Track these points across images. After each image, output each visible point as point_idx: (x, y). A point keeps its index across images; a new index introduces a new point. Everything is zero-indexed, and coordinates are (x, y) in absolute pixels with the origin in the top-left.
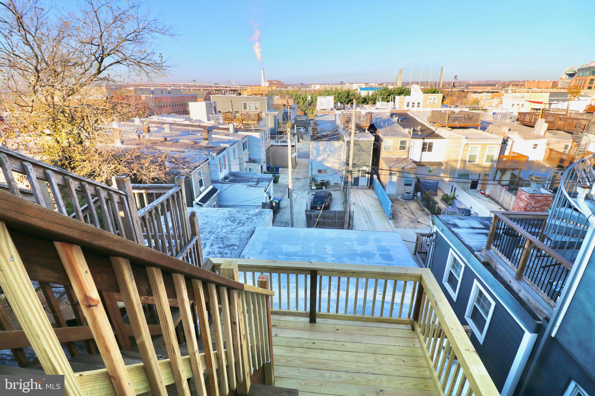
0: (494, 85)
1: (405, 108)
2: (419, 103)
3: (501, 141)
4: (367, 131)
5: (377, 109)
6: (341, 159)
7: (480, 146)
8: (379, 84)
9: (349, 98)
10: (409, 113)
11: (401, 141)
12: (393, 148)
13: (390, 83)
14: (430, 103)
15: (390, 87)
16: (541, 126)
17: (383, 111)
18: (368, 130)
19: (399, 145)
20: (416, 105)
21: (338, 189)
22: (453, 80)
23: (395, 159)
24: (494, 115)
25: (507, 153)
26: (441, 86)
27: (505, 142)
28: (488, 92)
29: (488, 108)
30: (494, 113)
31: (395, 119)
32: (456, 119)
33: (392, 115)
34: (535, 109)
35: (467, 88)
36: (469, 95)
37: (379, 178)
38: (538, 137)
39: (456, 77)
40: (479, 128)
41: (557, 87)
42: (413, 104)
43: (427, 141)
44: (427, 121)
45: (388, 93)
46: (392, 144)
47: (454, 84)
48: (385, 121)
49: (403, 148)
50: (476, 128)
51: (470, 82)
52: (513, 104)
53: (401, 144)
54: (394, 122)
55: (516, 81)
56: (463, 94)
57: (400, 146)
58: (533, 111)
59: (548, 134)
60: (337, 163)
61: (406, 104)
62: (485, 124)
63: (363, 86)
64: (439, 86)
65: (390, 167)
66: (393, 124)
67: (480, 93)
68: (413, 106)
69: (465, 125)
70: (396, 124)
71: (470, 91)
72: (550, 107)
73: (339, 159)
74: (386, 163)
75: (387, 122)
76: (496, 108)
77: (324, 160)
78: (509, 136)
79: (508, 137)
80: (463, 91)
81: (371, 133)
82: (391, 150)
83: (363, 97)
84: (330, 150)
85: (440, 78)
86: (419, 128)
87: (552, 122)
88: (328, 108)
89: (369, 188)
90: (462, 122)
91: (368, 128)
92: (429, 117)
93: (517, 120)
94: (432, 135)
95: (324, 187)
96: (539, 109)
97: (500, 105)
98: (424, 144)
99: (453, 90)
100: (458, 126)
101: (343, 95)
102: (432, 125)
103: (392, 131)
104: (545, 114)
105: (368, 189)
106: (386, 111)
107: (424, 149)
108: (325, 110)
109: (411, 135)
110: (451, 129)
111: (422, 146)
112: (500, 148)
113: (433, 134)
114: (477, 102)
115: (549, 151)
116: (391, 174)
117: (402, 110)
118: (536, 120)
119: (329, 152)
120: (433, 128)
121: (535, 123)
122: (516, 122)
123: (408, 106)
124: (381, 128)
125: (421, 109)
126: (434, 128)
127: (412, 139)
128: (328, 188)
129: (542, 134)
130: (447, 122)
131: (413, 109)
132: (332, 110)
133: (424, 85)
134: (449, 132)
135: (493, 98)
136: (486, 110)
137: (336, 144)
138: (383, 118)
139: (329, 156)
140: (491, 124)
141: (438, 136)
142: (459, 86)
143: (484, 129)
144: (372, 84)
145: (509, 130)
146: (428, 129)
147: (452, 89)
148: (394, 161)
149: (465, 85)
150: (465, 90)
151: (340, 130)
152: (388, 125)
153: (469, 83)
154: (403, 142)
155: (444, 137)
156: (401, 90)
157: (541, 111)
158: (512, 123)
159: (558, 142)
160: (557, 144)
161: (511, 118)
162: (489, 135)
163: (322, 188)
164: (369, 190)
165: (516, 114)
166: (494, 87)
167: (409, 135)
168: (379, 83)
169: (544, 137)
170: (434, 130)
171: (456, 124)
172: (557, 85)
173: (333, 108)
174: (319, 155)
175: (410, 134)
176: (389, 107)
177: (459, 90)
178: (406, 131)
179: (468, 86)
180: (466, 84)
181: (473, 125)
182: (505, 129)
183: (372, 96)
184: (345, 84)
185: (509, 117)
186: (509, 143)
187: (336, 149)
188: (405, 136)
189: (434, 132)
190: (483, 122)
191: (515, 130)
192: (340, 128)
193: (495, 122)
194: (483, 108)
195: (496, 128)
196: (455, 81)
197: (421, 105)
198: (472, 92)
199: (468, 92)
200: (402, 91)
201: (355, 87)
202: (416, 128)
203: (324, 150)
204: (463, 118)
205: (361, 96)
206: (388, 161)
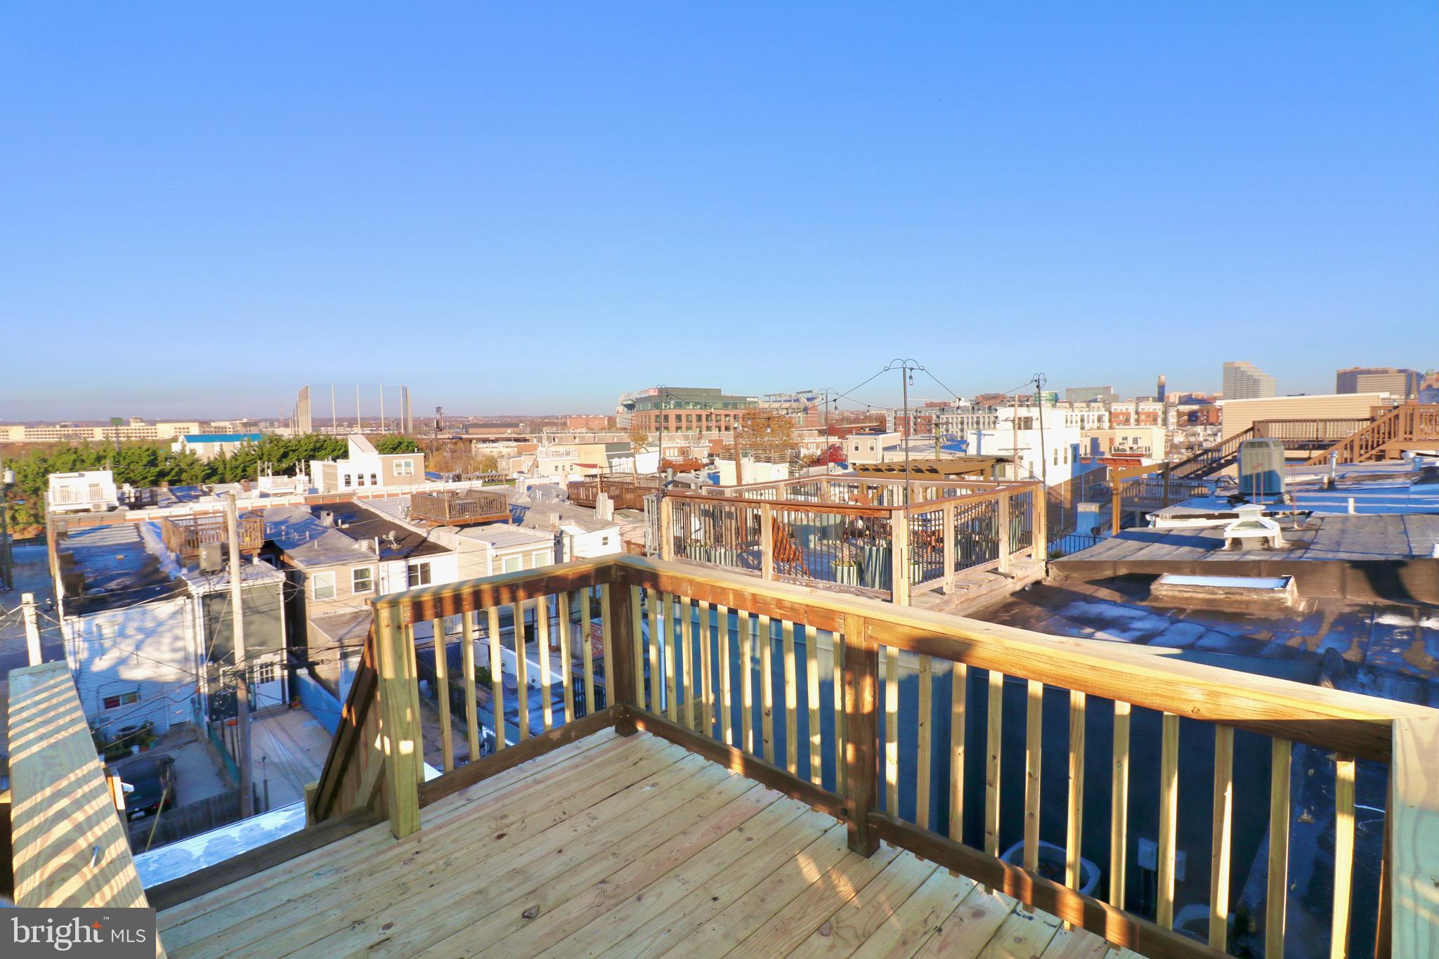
0: (517, 425)
1: (342, 489)
2: (374, 476)
3: (552, 543)
4: (256, 560)
5: (264, 495)
6: (185, 649)
7: (520, 555)
8: (245, 425)
9: (156, 465)
10: (355, 501)
11: (356, 572)
12: (338, 590)
13: (278, 420)
14: (399, 474)
15: (286, 433)
16: (605, 506)
17: (284, 501)
18: (259, 555)
19: (353, 581)
20: (367, 480)
21: (188, 739)
22: (433, 415)
23: (348, 617)
24: (529, 492)
25: (566, 559)
26: (410, 429)
27: (558, 542)
28: (509, 440)
29: (515, 475)
30: (529, 488)
31: (327, 520)
32: (463, 509)
33: (316, 510)
34: (589, 476)
35: (467, 433)
36: (473, 445)
37: (313, 674)
38: (605, 524)
39: (438, 409)
40: (511, 521)
41: (616, 426)
42: (361, 477)
43: (416, 561)
44: (403, 516)
45: (282, 451)
46: (333, 583)
47: (437, 424)
48: (301, 527)
49: (361, 586)
50: (506, 522)
51: (470, 419)
52: (556, 467)
53: (356, 578)
54: (326, 528)
55: (552, 417)
56: (461, 445)
57: (356, 584)
58: (588, 480)
59: (618, 519)
60: (173, 661)
61: (341, 481)
62: (519, 510)
63: (195, 429)
64: (405, 428)
65: (340, 640)
66: (324, 532)
67: (493, 441)
68: (361, 484)
69: (484, 519)
70: (331, 531)
71: (474, 439)
72: (611, 470)
73: (175, 650)
74: (326, 631)
75: (306, 529)
76: (529, 475)
77: (123, 661)
78: (563, 528)
79: (562, 532)
80: (461, 439)
81: (269, 561)
82: (335, 597)
83: (205, 461)
84: (140, 630)
85: (406, 411)
86: (391, 536)
87: (618, 496)
88: (97, 506)
89: (291, 707)
90: (478, 513)
91: (259, 551)
92: (408, 508)
93: (568, 498)
94: (425, 547)
95: (135, 749)
96: (595, 476)
97: (536, 470)
98: (411, 569)
99: (438, 437)
100: (472, 522)
101: (135, 458)
102: (418, 526)
103: (325, 549)
104: (607, 484)
105: (287, 711)
106: (294, 500)
107: (412, 580)
108: (87, 510)
109: (377, 553)
110: (458, 529)
111: (405, 574)
112: (553, 553)
113: (424, 545)
114: (492, 463)
115: (626, 545)
116: (344, 656)
117: (335, 496)
118: (595, 496)
119: (140, 637)
120: (422, 532)
121: (595, 501)
122: (568, 503)
123: (348, 483)
124: (294, 545)
125: (380, 488)
126: (425, 530)
127: (381, 564)
128: (152, 745)
129: (610, 519)
130: (448, 516)
131: (362, 491)
132: (112, 509)
133: (369, 425)
134: (457, 536)
135: (520, 454)
136: (513, 480)
137: (162, 609)
138: (292, 521)
139: (138, 647)
140: (529, 508)
141: (435, 549)
142: (451, 427)
143: (518, 521)
144: (222, 424)
145: (561, 518)
146: (411, 534)
147: (436, 434)
148: (348, 622)
149: (461, 426)
150: (464, 436)
151: (169, 568)
152: (312, 537)
153: (468, 421)
154: (359, 574)
155: (449, 548)
156: (317, 441)
157: (598, 479)
158: (562, 503)
159: (634, 529)
160: (633, 533)
161: (558, 496)
162: (531, 532)
163: (131, 753)
164: (292, 714)
165: (563, 486)
166: (516, 430)
167: (372, 554)
168: (245, 420)
169: (612, 524)
170: (425, 535)
171: (467, 517)
172: (615, 422)
173: (117, 504)
174: (103, 652)
175: (374, 551)
176: (300, 489)
177: (451, 437)
178: (363, 545)
179: (467, 427)
180: (462, 422)
181: (497, 517)
182: (554, 518)
183: (235, 457)
184: (128, 424)
185: (554, 494)
186: (566, 541)
187: (161, 624)
188: (364, 557)
189: (425, 540)
190: (515, 508)
191: (569, 518)
192: (167, 562)
193: (535, 504)
194: (508, 478)
195: (539, 516)
196: (438, 416)
197: (379, 479)
198: (479, 440)
199: (471, 441)
200: (318, 445)
201: (164, 431)
202: (384, 536)
203: (122, 634)
204: (478, 505)
205: (197, 460)
206: (330, 623)
